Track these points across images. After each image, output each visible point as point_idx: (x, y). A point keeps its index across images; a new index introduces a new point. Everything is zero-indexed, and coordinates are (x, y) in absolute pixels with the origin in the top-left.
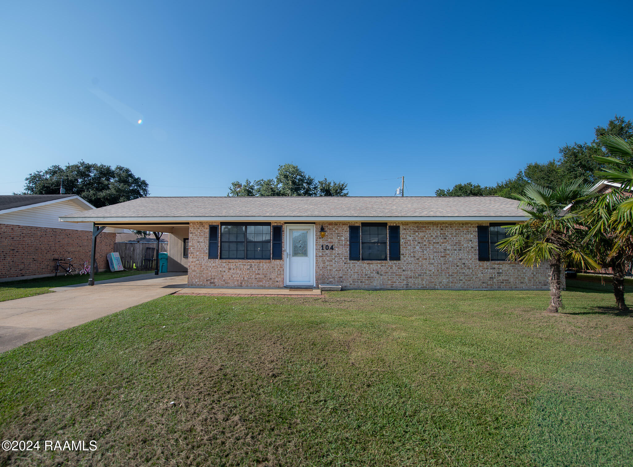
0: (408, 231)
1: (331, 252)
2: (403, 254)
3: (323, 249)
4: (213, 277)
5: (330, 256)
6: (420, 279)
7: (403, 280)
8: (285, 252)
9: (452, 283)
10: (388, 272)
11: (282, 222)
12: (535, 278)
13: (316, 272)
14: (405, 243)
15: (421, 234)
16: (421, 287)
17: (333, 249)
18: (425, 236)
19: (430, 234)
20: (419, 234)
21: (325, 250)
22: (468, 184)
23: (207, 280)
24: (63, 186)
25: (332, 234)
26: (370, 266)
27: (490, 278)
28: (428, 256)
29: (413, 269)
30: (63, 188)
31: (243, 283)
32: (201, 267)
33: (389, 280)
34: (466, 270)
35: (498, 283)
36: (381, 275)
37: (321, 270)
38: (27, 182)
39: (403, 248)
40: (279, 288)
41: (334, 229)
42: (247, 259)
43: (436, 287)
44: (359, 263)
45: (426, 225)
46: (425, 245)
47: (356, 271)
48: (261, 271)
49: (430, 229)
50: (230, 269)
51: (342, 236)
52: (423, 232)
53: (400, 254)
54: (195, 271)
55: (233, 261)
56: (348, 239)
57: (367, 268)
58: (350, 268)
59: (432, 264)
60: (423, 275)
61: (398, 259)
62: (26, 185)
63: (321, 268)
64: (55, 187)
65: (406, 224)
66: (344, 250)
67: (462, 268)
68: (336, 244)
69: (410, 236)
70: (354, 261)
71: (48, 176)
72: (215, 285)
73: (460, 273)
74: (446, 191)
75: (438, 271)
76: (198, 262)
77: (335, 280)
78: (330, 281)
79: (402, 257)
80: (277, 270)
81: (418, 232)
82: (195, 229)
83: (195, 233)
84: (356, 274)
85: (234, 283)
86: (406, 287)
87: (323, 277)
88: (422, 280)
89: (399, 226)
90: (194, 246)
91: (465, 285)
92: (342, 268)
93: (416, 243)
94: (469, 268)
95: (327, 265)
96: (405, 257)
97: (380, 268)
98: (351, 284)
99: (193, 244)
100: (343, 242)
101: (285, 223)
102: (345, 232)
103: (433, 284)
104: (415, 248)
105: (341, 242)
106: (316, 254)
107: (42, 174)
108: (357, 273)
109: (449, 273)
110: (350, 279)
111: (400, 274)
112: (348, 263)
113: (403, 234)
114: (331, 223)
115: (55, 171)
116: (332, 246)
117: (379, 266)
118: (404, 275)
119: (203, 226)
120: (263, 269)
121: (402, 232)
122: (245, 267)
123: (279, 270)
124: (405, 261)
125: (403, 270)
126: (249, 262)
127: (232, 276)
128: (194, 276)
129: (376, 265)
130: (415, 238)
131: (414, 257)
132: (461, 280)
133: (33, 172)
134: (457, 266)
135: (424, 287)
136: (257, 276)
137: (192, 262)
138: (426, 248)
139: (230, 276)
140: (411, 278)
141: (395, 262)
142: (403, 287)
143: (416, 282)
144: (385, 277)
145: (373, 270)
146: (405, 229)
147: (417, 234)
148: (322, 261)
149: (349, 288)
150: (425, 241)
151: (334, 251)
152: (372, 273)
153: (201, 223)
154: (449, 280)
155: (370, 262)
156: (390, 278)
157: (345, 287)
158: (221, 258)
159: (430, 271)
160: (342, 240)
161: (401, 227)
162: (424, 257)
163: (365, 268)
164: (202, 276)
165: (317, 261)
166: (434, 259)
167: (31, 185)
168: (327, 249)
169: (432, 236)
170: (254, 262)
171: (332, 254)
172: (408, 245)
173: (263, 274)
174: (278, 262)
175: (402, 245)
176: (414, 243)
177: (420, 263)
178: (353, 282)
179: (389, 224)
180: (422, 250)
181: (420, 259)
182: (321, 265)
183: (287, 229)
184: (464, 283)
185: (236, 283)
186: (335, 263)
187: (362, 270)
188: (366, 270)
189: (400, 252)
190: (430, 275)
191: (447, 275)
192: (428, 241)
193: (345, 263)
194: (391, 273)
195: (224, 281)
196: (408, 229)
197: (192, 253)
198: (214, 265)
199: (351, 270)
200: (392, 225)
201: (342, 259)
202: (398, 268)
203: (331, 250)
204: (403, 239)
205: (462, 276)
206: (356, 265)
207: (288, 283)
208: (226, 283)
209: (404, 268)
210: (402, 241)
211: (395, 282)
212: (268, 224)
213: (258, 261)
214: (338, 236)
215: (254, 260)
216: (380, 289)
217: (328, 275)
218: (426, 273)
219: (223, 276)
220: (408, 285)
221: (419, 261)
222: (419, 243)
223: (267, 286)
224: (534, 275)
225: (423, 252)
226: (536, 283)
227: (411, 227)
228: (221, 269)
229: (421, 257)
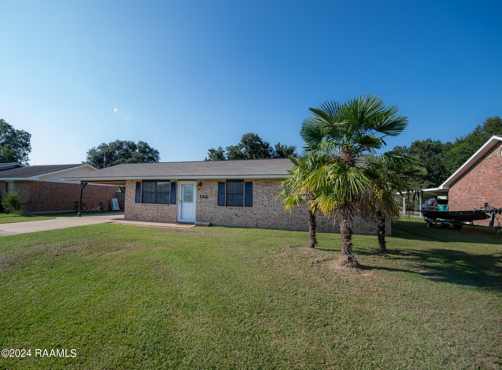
0: (258, 185)
1: (206, 200)
2: (255, 202)
3: (201, 198)
4: (137, 214)
5: (205, 203)
6: (266, 221)
7: (254, 221)
8: (178, 200)
9: (291, 225)
10: (243, 215)
11: (177, 180)
12: (362, 225)
13: (196, 213)
14: (256, 194)
15: (269, 188)
16: (267, 227)
17: (207, 198)
18: (271, 189)
19: (275, 187)
20: (266, 188)
21: (202, 198)
22: (427, 140)
23: (134, 216)
24: (106, 156)
25: (207, 187)
26: (231, 210)
27: (322, 223)
28: (273, 204)
29: (262, 214)
30: (106, 157)
31: (154, 219)
32: (131, 208)
33: (244, 221)
34: (302, 216)
35: (329, 227)
36: (239, 217)
37: (199, 212)
38: (88, 154)
39: (254, 197)
40: (174, 223)
41: (208, 184)
42: (157, 203)
43: (278, 227)
44: (224, 208)
45: (272, 181)
46: (271, 196)
47: (222, 213)
48: (164, 211)
49: (275, 184)
50: (146, 209)
51: (213, 189)
52: (270, 186)
53: (252, 202)
54: (128, 210)
55: (148, 204)
56: (217, 191)
57: (229, 212)
58: (218, 211)
59: (276, 210)
60: (269, 218)
61: (251, 205)
62: (87, 156)
63: (199, 211)
64: (102, 157)
65: (257, 180)
66: (214, 199)
67: (299, 214)
68: (209, 194)
69: (260, 189)
70: (221, 207)
71: (99, 150)
72: (138, 219)
73: (297, 218)
74: (403, 147)
75: (280, 215)
76: (130, 204)
77: (208, 219)
78: (205, 220)
79: (253, 204)
80: (173, 211)
81: (266, 186)
82: (128, 184)
83: (128, 187)
84: (221, 215)
85: (148, 218)
86: (256, 226)
87: (200, 217)
88: (268, 222)
89: (252, 182)
90: (128, 195)
91: (301, 227)
92: (213, 211)
93: (264, 194)
94: (305, 215)
95: (203, 209)
96: (256, 204)
97: (238, 212)
98: (218, 223)
99: (127, 193)
100: (214, 193)
101: (179, 180)
102: (215, 186)
103: (276, 225)
104: (263, 198)
105: (212, 193)
106: (197, 201)
107: (95, 149)
108: (223, 215)
109: (288, 217)
110: (218, 219)
111: (252, 216)
112: (216, 208)
113: (255, 187)
114: (206, 180)
115: (103, 147)
116: (207, 196)
117: (237, 210)
118: (255, 218)
119: (133, 182)
120: (165, 210)
121: (254, 186)
122: (155, 208)
123: (174, 211)
124: (256, 207)
125: (254, 214)
126: (157, 205)
127: (148, 214)
128: (128, 213)
129: (235, 210)
130: (263, 191)
131: (263, 204)
132: (298, 223)
133: (91, 148)
134: (295, 212)
135: (269, 227)
136: (162, 215)
137: (127, 205)
138: (271, 198)
139: (147, 214)
140: (259, 220)
141: (249, 208)
142: (254, 226)
143: (263, 223)
144: (241, 219)
145: (233, 213)
146: (256, 184)
147: (265, 187)
148: (200, 206)
149: (217, 225)
150: (271, 193)
151: (208, 200)
152: (233, 215)
153: (132, 181)
154: (289, 223)
155: (231, 207)
156: (244, 220)
157: (214, 224)
158: (142, 202)
159: (274, 215)
160: (213, 192)
161: (254, 183)
162: (270, 204)
163: (228, 211)
164: (132, 213)
165: (197, 206)
166: (277, 207)
167: (90, 156)
168: (203, 198)
169: (276, 189)
170: (160, 206)
171: (207, 201)
172: (258, 196)
173: (165, 213)
174: (173, 206)
175: (254, 196)
176: (263, 194)
177: (267, 209)
178: (220, 221)
179: (245, 181)
180: (269, 199)
181: (267, 206)
182: (200, 209)
183: (180, 184)
184: (300, 225)
185: (149, 219)
186: (208, 208)
187: (226, 213)
188: (228, 213)
189: (252, 201)
190: (274, 219)
191: (287, 219)
192: (273, 193)
193: (215, 208)
194: (246, 216)
195: (143, 217)
196: (259, 184)
197: (127, 199)
198: (138, 207)
199: (219, 213)
200: (247, 181)
201: (213, 204)
202: (251, 212)
203: (206, 199)
204: (255, 191)
205: (298, 220)
206: (222, 209)
207: (180, 220)
208: (144, 218)
209: (255, 213)
210: (254, 193)
211: (248, 223)
212: (169, 181)
213: (162, 205)
214: (211, 189)
215: (159, 204)
216: (238, 227)
217: (204, 216)
218: (271, 217)
219: (142, 214)
220: (257, 225)
221: (266, 208)
222: (266, 194)
223: (167, 221)
224: (361, 222)
225: (269, 201)
226: (363, 228)
227: (261, 183)
228: (142, 209)
229: (267, 205)
